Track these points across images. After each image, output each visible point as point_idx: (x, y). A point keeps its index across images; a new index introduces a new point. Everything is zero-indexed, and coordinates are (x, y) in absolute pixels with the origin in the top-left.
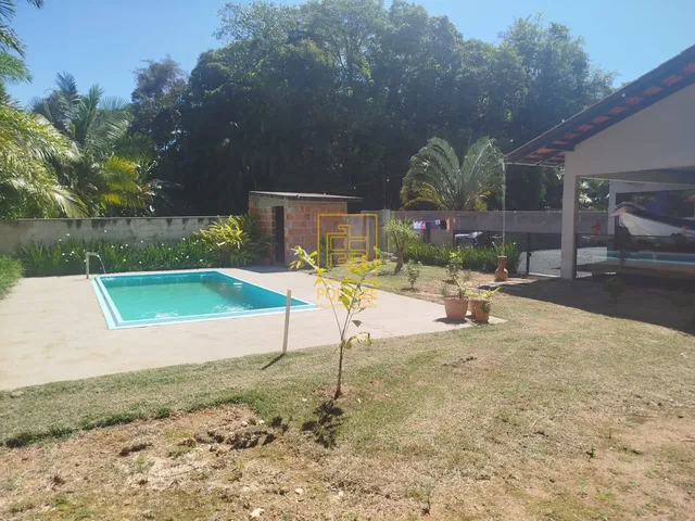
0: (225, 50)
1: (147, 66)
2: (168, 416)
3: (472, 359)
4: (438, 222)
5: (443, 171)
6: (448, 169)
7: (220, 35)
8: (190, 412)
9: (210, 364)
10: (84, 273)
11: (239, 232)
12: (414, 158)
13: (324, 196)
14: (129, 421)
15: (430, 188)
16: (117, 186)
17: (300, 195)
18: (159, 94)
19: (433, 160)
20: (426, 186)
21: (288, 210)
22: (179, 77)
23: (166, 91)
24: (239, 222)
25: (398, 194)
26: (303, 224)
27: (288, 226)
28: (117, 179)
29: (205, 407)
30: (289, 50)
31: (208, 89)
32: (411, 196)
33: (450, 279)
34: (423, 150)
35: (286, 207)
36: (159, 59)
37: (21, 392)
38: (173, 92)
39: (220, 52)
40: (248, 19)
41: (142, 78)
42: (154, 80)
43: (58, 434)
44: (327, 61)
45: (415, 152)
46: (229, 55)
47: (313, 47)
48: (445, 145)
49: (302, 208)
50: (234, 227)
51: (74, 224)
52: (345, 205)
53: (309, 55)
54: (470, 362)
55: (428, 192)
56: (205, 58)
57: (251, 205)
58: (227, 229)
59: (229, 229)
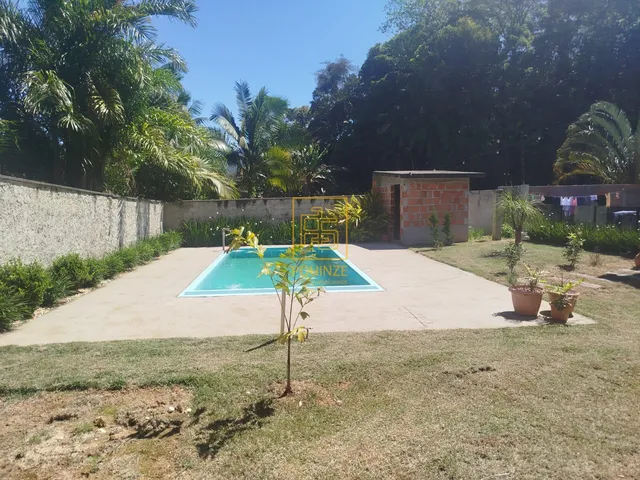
0: (391, 42)
1: (324, 67)
2: (120, 389)
3: (488, 369)
4: (594, 197)
5: (610, 138)
6: (616, 137)
7: (385, 28)
8: (142, 387)
9: (208, 340)
10: (221, 245)
11: (359, 211)
12: (573, 126)
13: (435, 172)
14: (84, 388)
15: (592, 159)
16: (276, 172)
17: (413, 172)
18: (335, 89)
19: (599, 128)
20: (586, 157)
21: (404, 189)
22: (351, 73)
23: (340, 86)
24: (362, 201)
25: (552, 167)
26: (420, 202)
27: (404, 203)
28: (276, 166)
29: (157, 384)
30: (447, 31)
31: (374, 80)
32: (567, 168)
33: (569, 263)
34: (586, 117)
35: (401, 185)
36: (334, 59)
37: (45, 348)
38: (346, 86)
39: (386, 45)
40: (411, 9)
41: (321, 77)
42: (330, 78)
43: (25, 392)
44: (485, 35)
45: (573, 119)
46: (393, 46)
47: (471, 24)
48: (613, 110)
49: (419, 185)
50: (355, 206)
51: (223, 204)
52: (467, 182)
53: (467, 34)
54: (485, 373)
55: (588, 164)
56: (374, 52)
57: (374, 184)
58: (349, 208)
59: (351, 207)
